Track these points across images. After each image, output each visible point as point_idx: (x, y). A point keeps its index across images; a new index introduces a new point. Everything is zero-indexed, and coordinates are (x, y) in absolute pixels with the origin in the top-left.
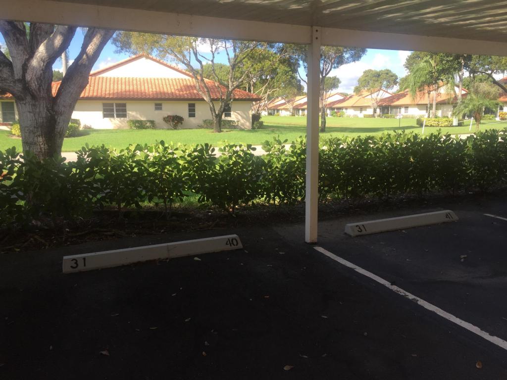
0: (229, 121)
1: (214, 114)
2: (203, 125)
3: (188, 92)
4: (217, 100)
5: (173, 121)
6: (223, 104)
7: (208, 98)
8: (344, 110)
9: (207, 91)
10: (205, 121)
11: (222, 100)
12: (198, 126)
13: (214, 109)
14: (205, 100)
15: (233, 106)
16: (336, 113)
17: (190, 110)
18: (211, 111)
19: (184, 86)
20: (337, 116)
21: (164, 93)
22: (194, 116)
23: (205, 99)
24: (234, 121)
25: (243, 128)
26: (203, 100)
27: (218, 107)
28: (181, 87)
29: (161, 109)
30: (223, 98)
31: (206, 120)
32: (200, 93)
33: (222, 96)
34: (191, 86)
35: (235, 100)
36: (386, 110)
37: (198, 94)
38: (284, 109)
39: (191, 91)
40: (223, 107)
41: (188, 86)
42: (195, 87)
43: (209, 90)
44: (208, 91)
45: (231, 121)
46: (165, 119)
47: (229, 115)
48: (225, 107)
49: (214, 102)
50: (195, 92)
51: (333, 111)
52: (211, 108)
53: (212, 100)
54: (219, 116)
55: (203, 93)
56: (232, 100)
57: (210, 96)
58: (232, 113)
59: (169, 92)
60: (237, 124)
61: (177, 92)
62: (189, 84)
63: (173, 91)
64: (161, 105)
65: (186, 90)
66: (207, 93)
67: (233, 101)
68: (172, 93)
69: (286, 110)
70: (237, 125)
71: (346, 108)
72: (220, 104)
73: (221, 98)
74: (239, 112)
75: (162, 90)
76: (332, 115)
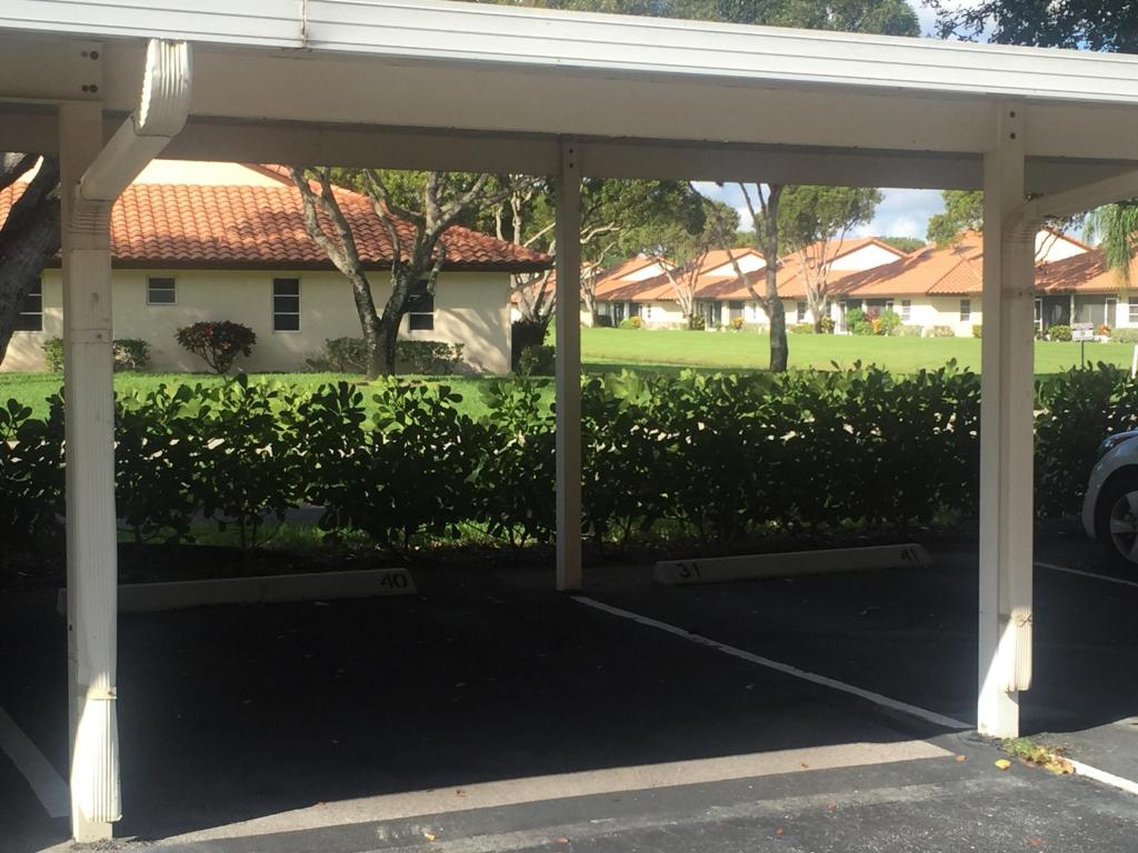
0: (424, 344)
1: (368, 318)
2: (328, 357)
3: (272, 238)
4: (381, 266)
5: (215, 343)
6: (403, 283)
7: (348, 259)
8: (898, 309)
9: (343, 236)
10: (334, 346)
11: (401, 267)
12: (309, 361)
13: (370, 301)
14: (335, 268)
15: (441, 290)
16: (865, 318)
17: (279, 304)
18: (359, 306)
19: (260, 216)
20: (870, 332)
21: (185, 242)
22: (296, 327)
23: (338, 262)
24: (445, 345)
25: (479, 370)
26: (328, 266)
27: (383, 294)
28: (248, 221)
29: (169, 298)
30: (403, 259)
31: (338, 341)
32: (320, 240)
33: (398, 255)
34: (286, 217)
35: (448, 266)
36: (1059, 310)
37: (310, 245)
38: (659, 301)
39: (286, 233)
40: (403, 291)
41: (273, 217)
42: (300, 218)
43: (351, 229)
44: (348, 236)
45: (433, 344)
46: (183, 336)
47: (427, 323)
48: (409, 292)
49: (367, 274)
50: (300, 235)
51: (855, 311)
52: (357, 295)
53: (364, 267)
54: (387, 327)
55: (330, 240)
56: (435, 270)
57: (354, 254)
58: (436, 314)
59: (204, 237)
60: (454, 356)
61: (233, 237)
62: (276, 208)
63: (218, 233)
64: (170, 283)
65: (266, 232)
66: (343, 241)
67: (441, 270)
68: (215, 241)
69: (669, 303)
70: (456, 360)
71: (906, 301)
72: (393, 281)
73: (398, 261)
74: (462, 311)
75: (176, 232)
76: (850, 326)
